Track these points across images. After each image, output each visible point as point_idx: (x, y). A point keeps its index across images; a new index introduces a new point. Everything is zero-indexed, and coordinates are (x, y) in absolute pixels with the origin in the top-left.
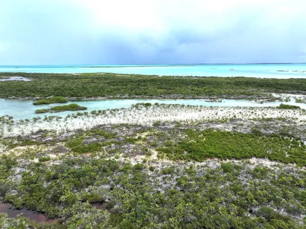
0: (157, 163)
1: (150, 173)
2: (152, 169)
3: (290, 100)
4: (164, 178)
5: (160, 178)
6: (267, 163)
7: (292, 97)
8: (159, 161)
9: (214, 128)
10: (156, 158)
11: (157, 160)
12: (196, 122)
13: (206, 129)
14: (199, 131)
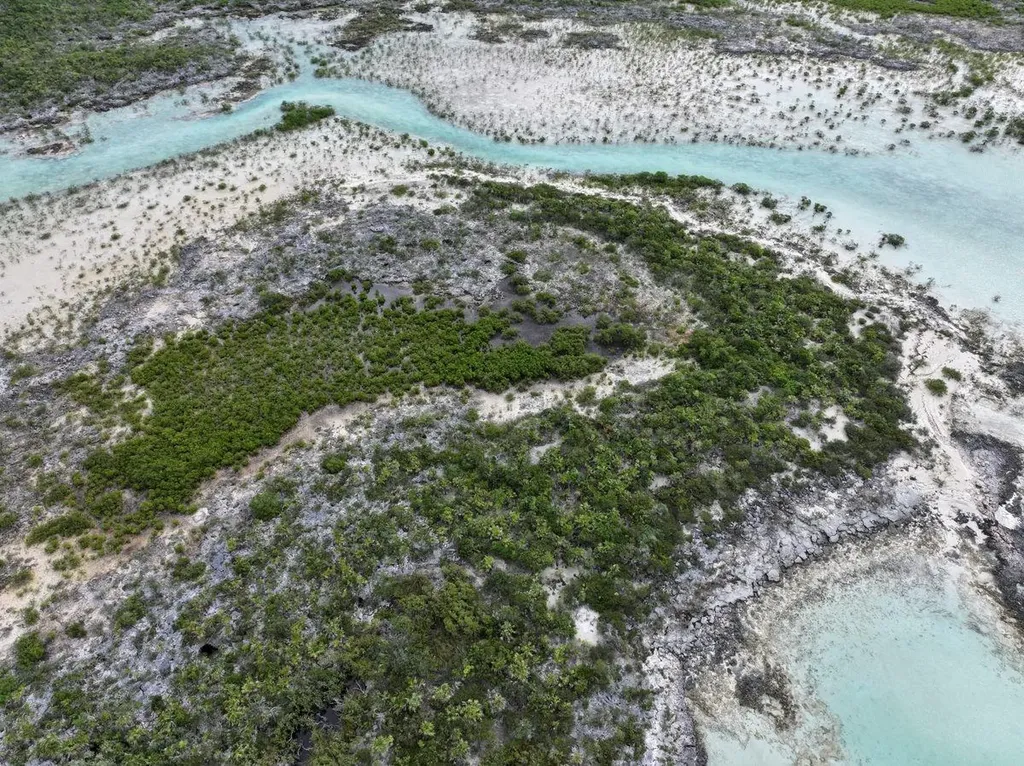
0: (76, 595)
1: (82, 651)
2: (76, 631)
3: (297, 67)
4: (138, 643)
5: (126, 651)
6: (338, 425)
7: (299, 44)
8: (74, 581)
9: (147, 328)
10: (54, 578)
11: (65, 581)
12: (71, 318)
13: (126, 347)
14: (111, 365)
